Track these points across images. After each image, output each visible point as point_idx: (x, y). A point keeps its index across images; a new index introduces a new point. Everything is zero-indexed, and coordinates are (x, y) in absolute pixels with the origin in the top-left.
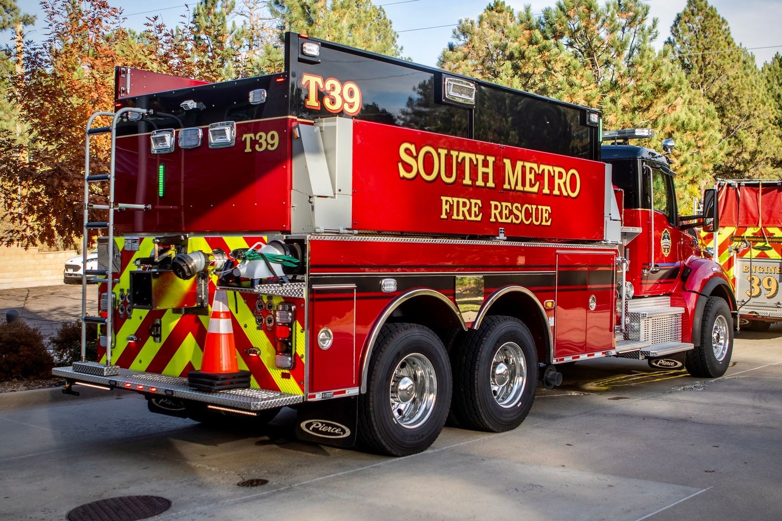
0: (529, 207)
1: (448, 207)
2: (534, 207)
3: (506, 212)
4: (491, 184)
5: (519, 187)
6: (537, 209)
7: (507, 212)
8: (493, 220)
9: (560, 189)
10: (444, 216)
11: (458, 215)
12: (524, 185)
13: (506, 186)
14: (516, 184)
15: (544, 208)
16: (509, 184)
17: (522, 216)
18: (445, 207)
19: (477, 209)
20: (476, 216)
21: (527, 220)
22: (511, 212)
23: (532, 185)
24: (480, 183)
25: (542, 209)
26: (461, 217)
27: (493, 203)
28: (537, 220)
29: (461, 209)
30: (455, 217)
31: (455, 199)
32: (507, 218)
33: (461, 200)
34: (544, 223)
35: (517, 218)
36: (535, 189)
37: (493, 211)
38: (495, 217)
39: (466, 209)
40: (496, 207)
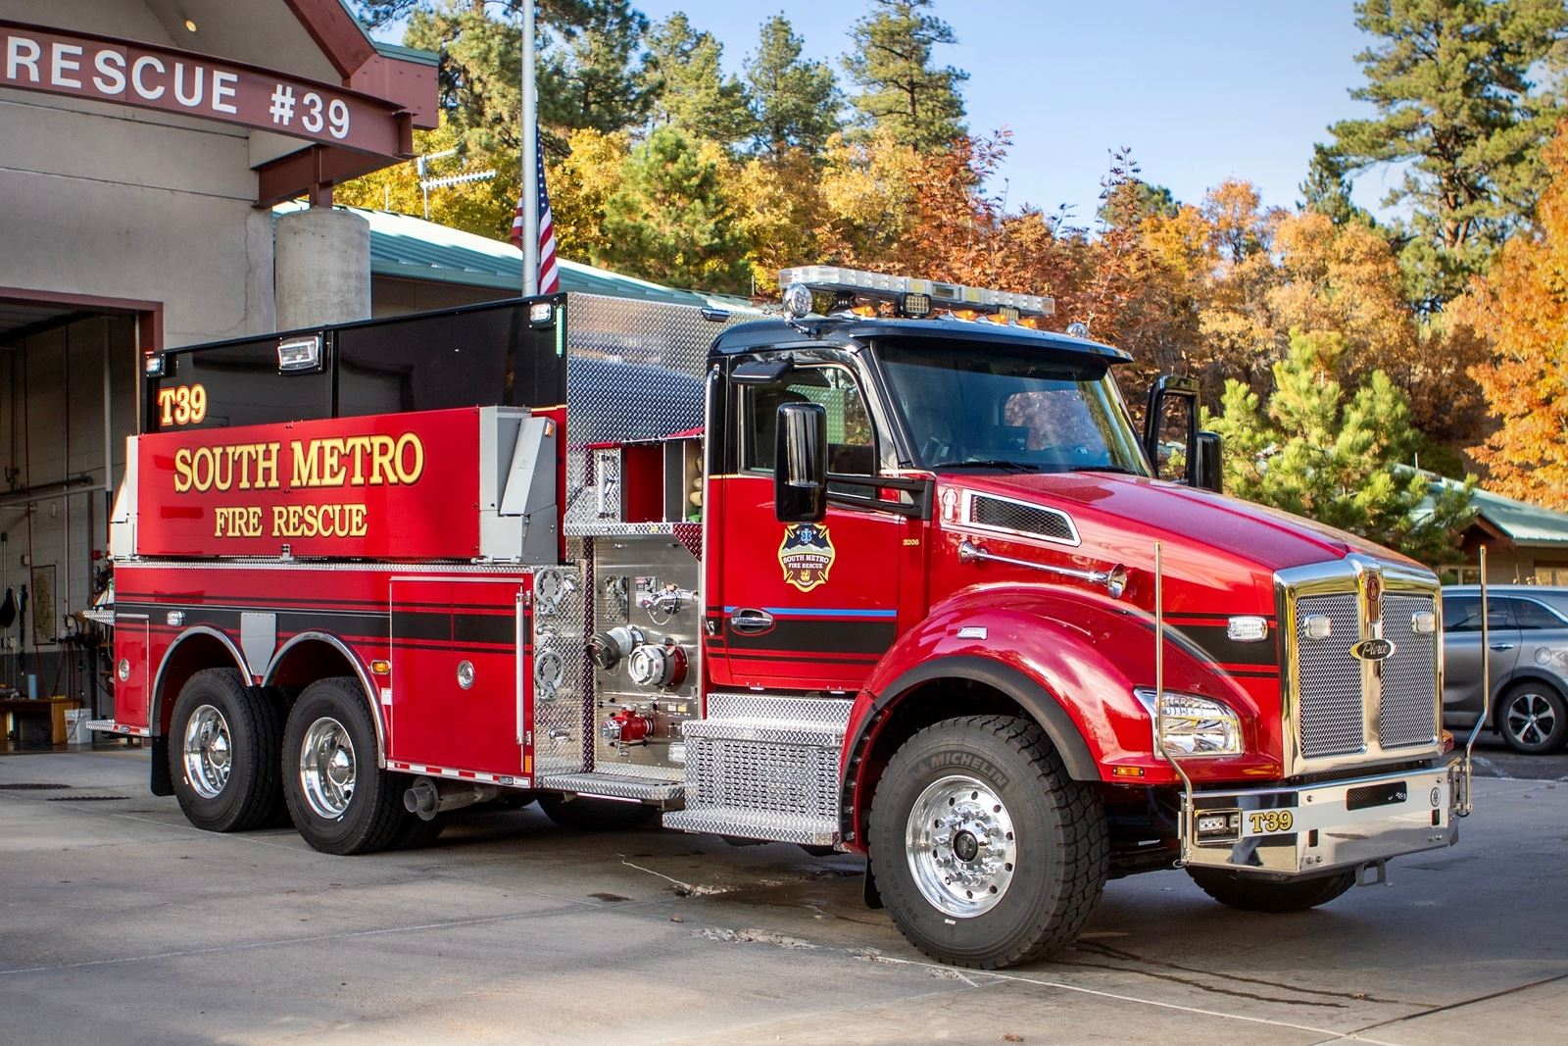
0: (330, 509)
1: (222, 521)
2: (337, 508)
3: (294, 520)
4: (274, 483)
5: (314, 481)
6: (342, 511)
7: (296, 520)
8: (276, 533)
9: (382, 473)
10: (218, 534)
11: (234, 531)
12: (321, 476)
13: (295, 483)
14: (310, 477)
15: (355, 508)
16: (300, 478)
17: (318, 524)
18: (220, 521)
19: (256, 521)
20: (255, 530)
21: (326, 530)
22: (302, 520)
23: (334, 475)
24: (260, 484)
25: (350, 510)
26: (237, 534)
27: (276, 510)
28: (342, 529)
29: (238, 522)
30: (230, 534)
31: (231, 510)
32: (295, 529)
33: (238, 510)
34: (354, 533)
35: (310, 527)
36: (339, 480)
37: (277, 521)
38: (280, 530)
39: (242, 522)
40: (281, 515)
